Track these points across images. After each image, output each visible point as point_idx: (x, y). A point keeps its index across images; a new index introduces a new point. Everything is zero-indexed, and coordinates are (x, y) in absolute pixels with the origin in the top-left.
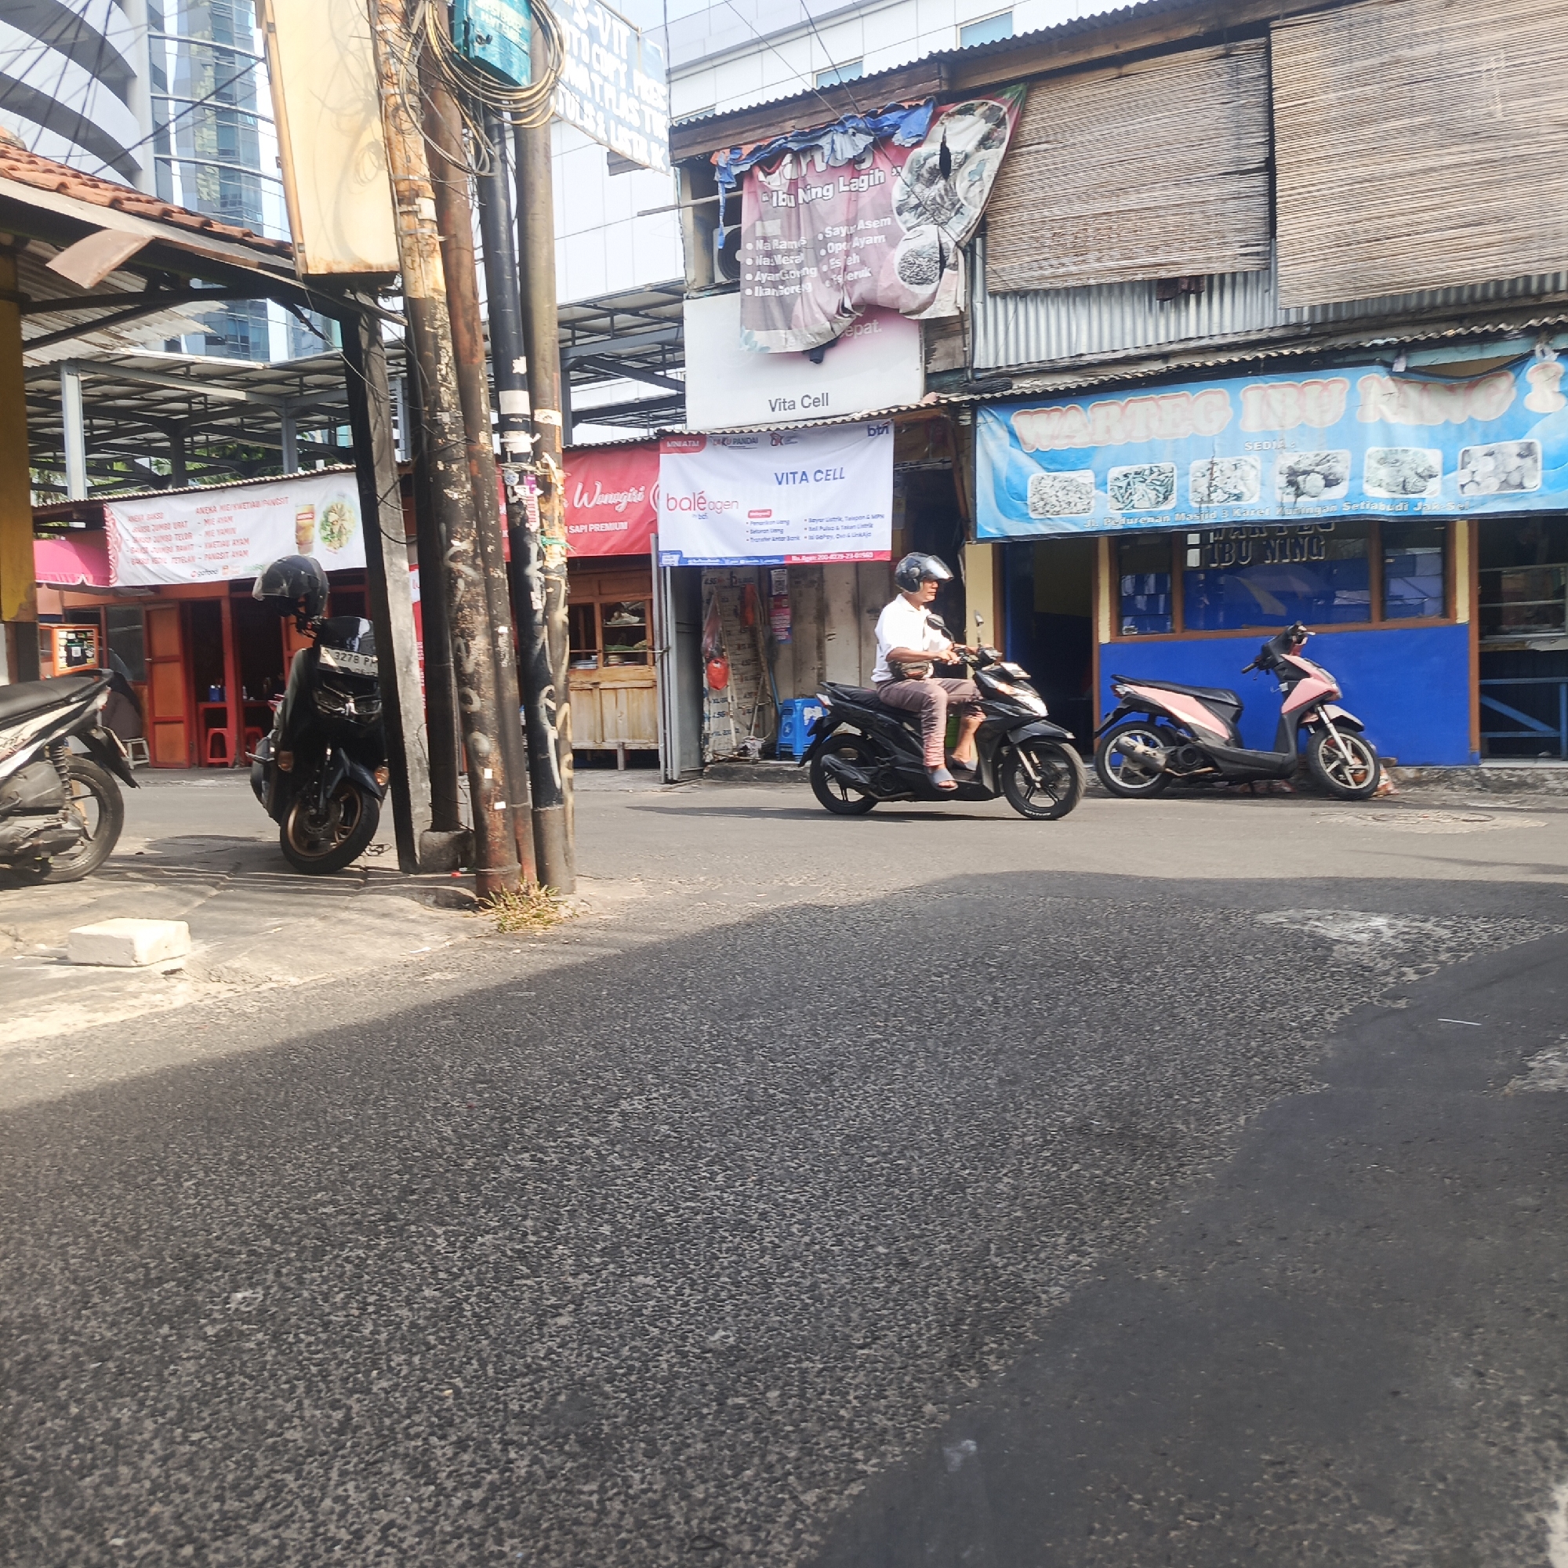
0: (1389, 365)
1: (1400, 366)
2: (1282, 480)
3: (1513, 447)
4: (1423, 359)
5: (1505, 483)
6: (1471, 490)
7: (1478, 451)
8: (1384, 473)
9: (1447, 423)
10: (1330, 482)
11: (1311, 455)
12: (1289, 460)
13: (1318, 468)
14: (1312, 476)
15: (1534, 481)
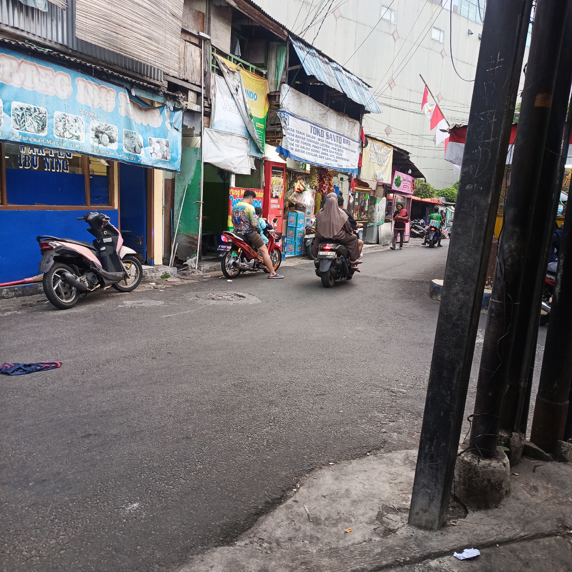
1: (133, 93)
2: (93, 134)
5: (163, 156)
6: (154, 156)
7: (154, 140)
9: (142, 124)
10: (112, 141)
11: (104, 124)
12: (95, 124)
13: (106, 132)
14: (104, 135)
15: (169, 157)
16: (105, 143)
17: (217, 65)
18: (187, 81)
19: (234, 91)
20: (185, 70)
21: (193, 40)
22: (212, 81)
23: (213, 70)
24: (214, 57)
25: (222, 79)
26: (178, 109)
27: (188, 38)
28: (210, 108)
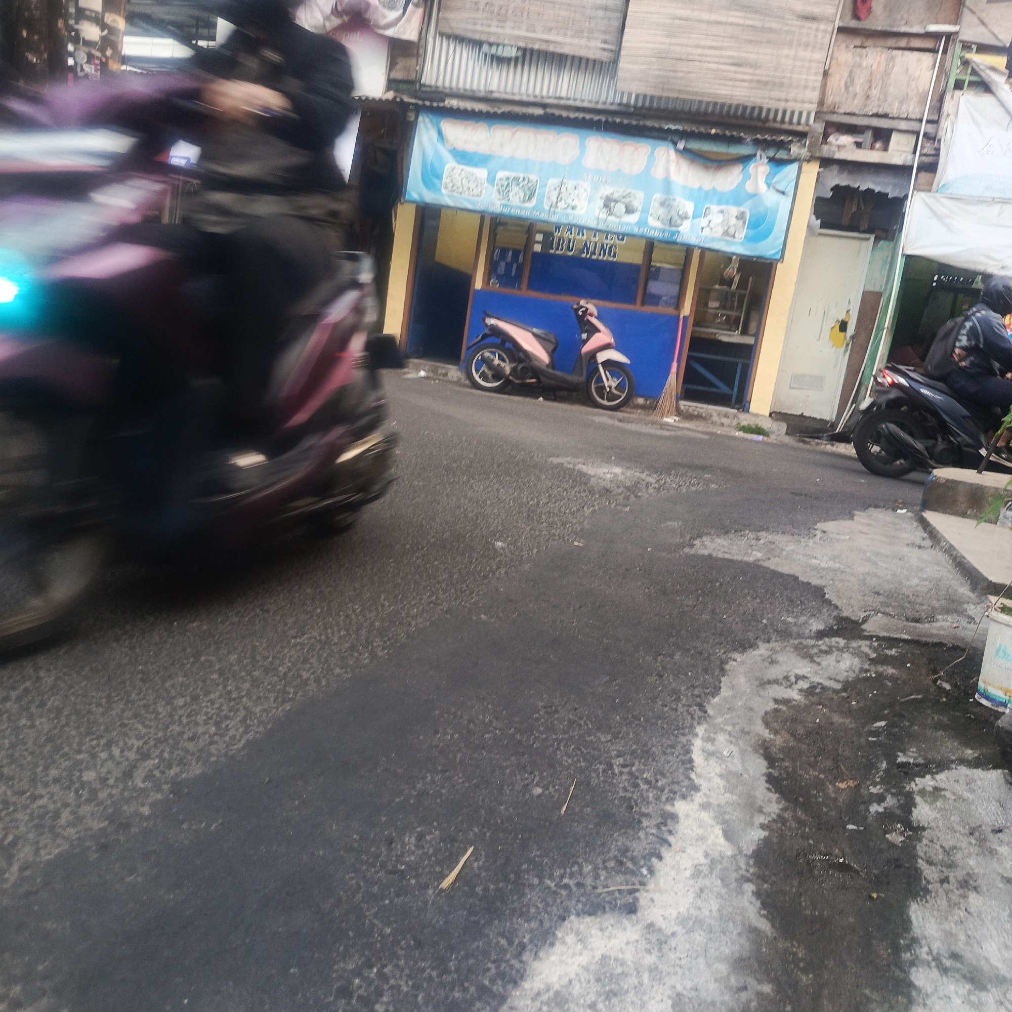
0: (675, 144)
1: (681, 146)
2: (601, 203)
3: (734, 211)
4: (695, 145)
5: (726, 233)
6: (706, 232)
7: (715, 208)
8: (661, 212)
9: (700, 189)
10: (629, 210)
11: (621, 190)
12: (607, 191)
13: (623, 200)
14: (619, 205)
15: (741, 235)
16: (618, 214)
17: (974, 72)
20: (883, 97)
21: (916, 43)
22: (948, 106)
23: (959, 85)
24: (966, 63)
25: (986, 100)
26: (790, 161)
27: (903, 43)
28: (937, 155)
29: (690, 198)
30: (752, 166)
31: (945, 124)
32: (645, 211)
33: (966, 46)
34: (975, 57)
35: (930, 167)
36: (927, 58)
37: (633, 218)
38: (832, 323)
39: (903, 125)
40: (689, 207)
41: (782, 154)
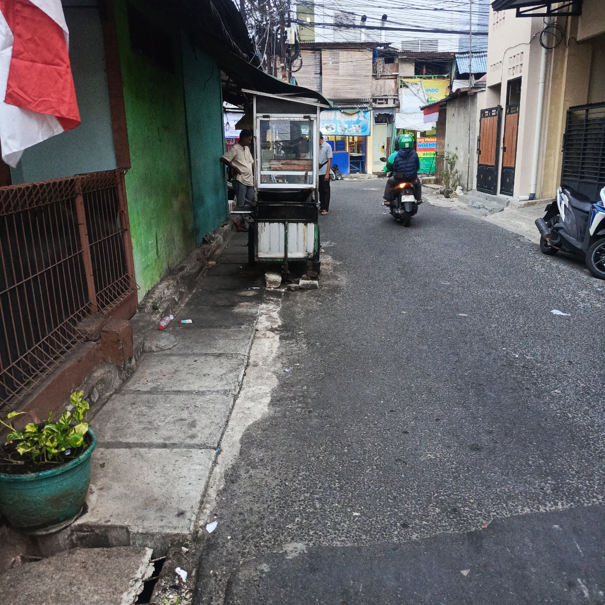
0: (340, 111)
1: (342, 111)
2: (325, 128)
3: (357, 125)
4: (345, 111)
5: (356, 131)
6: (352, 132)
7: (353, 125)
8: (340, 128)
9: (348, 120)
10: (332, 129)
11: (329, 124)
12: (326, 125)
14: (330, 128)
15: (360, 131)
16: (330, 130)
17: (404, 83)
18: (386, 96)
19: (415, 93)
20: (385, 91)
21: (390, 77)
22: (400, 92)
23: (401, 87)
24: (401, 81)
25: (408, 89)
26: (368, 111)
27: (387, 77)
28: (399, 104)
29: (346, 124)
30: (360, 114)
31: (400, 96)
32: (336, 128)
33: (401, 77)
34: (404, 80)
35: (398, 107)
36: (393, 81)
37: (334, 131)
38: (381, 147)
39: (390, 97)
40: (347, 126)
41: (366, 110)
